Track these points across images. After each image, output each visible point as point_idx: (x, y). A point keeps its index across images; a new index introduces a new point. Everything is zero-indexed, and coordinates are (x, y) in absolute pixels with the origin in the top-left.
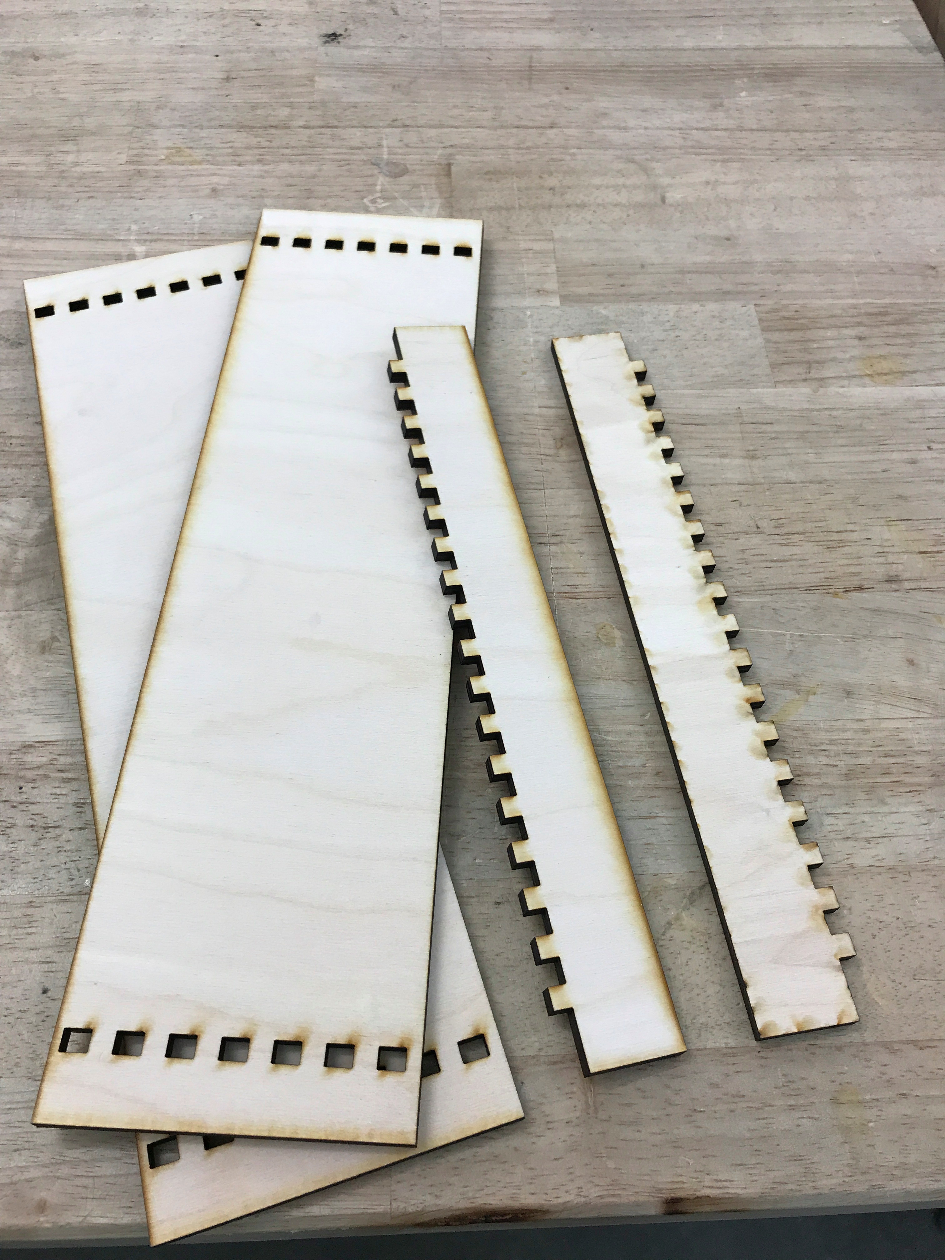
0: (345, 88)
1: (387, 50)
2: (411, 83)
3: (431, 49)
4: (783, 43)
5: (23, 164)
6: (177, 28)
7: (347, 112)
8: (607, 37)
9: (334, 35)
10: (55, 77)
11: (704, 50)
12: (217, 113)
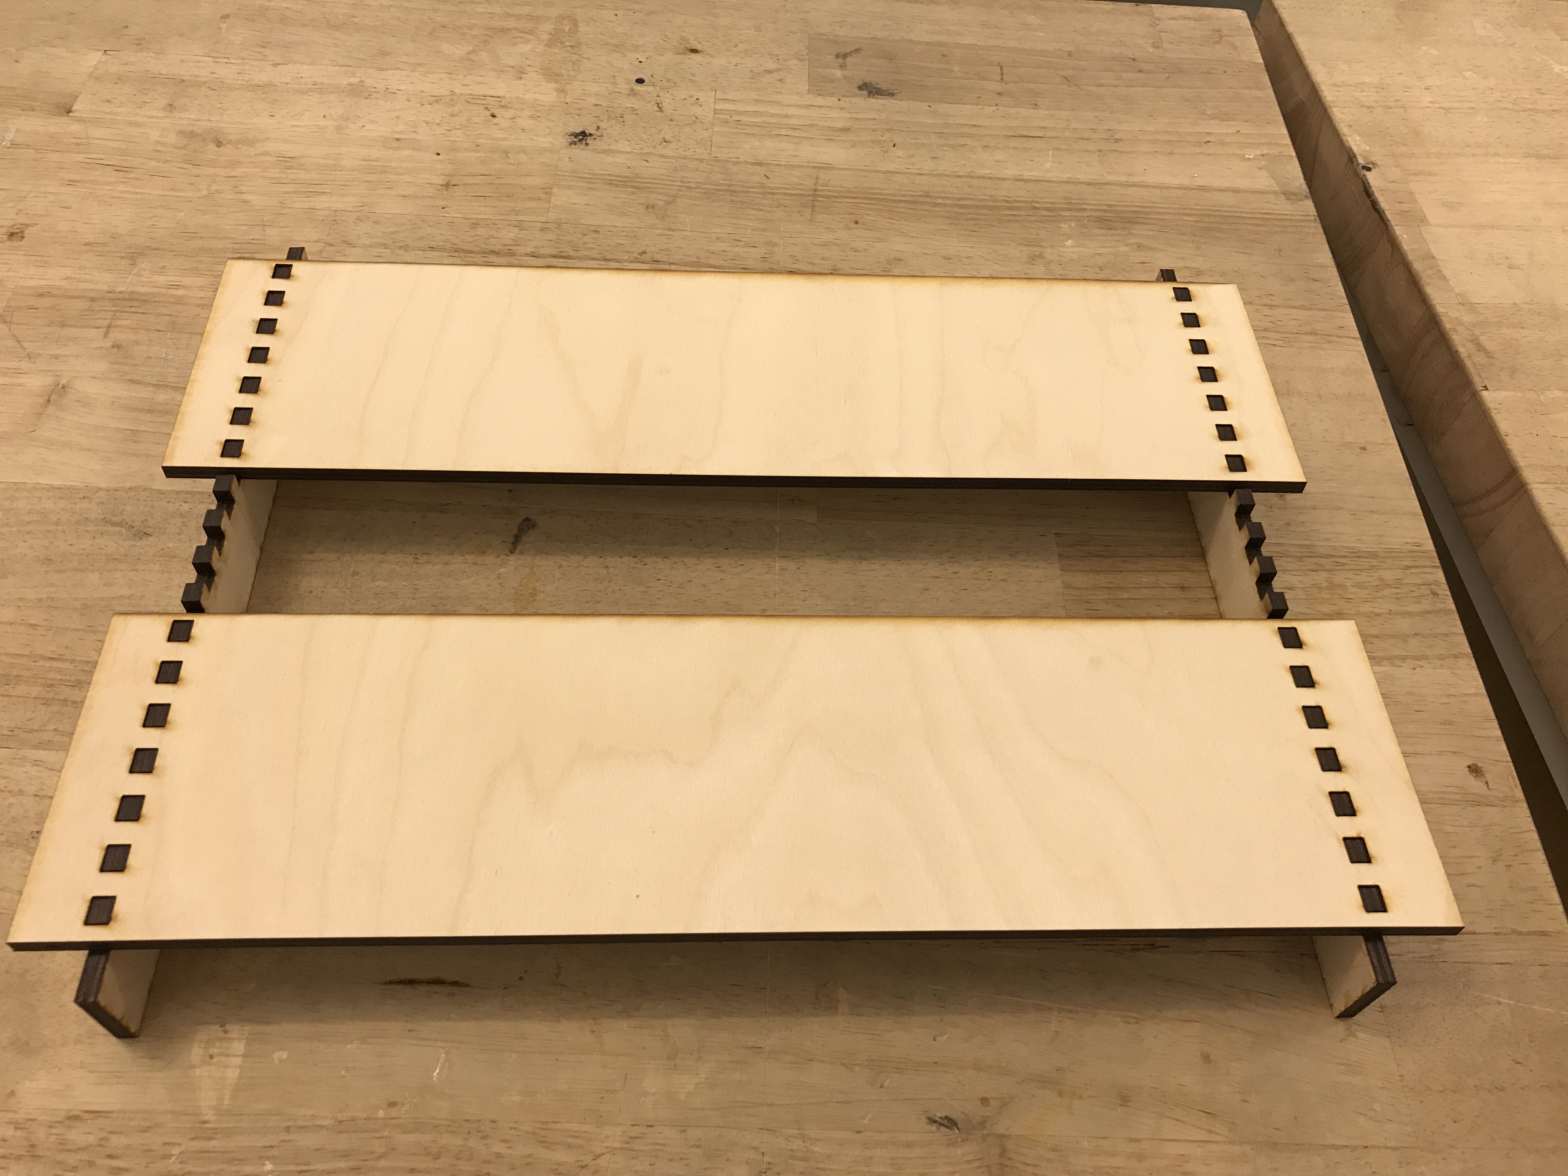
0: (588, 205)
1: (645, 157)
2: (668, 203)
3: (697, 159)
4: (1124, 179)
5: (184, 287)
6: (396, 114)
7: (586, 239)
8: (912, 156)
9: (583, 134)
10: (238, 171)
11: (1027, 181)
12: (429, 230)
